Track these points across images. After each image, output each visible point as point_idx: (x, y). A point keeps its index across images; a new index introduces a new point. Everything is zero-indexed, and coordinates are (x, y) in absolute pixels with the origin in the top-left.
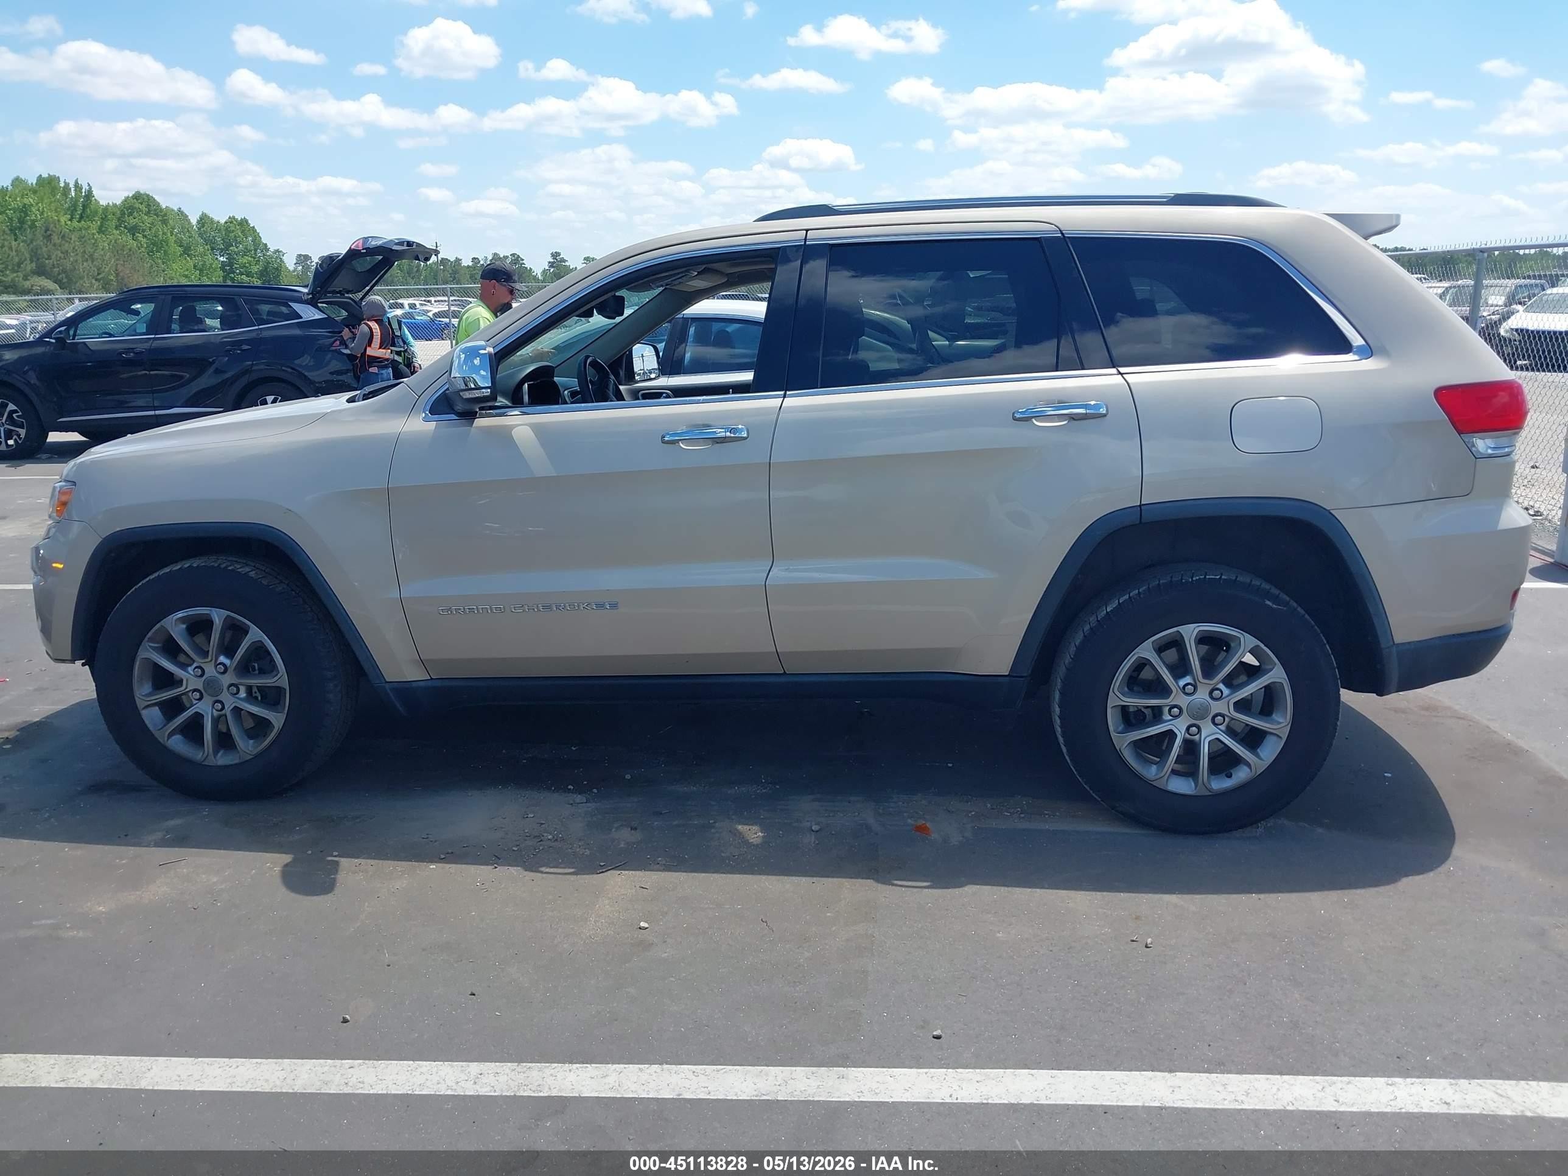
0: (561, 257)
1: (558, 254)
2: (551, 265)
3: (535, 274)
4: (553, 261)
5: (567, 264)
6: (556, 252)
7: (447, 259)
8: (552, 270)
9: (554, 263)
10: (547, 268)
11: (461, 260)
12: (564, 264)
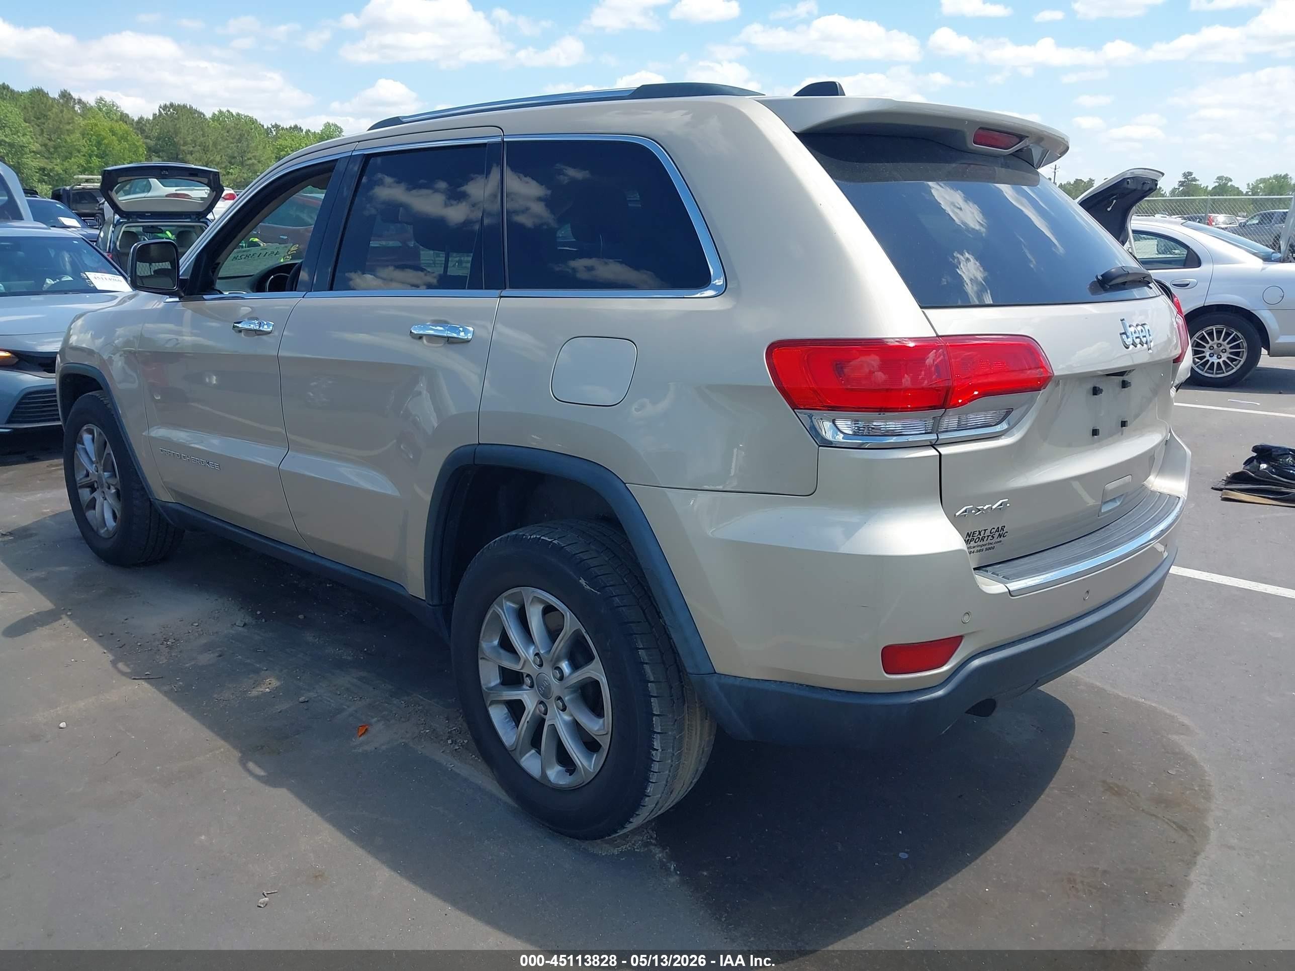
0: (1193, 176)
1: (1190, 174)
2: (1182, 184)
3: (1163, 192)
4: (1184, 180)
5: (1197, 183)
6: (1188, 172)
7: (1081, 180)
8: (1181, 188)
9: (1184, 182)
10: (1177, 187)
11: (1094, 180)
12: (1194, 183)
